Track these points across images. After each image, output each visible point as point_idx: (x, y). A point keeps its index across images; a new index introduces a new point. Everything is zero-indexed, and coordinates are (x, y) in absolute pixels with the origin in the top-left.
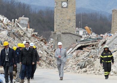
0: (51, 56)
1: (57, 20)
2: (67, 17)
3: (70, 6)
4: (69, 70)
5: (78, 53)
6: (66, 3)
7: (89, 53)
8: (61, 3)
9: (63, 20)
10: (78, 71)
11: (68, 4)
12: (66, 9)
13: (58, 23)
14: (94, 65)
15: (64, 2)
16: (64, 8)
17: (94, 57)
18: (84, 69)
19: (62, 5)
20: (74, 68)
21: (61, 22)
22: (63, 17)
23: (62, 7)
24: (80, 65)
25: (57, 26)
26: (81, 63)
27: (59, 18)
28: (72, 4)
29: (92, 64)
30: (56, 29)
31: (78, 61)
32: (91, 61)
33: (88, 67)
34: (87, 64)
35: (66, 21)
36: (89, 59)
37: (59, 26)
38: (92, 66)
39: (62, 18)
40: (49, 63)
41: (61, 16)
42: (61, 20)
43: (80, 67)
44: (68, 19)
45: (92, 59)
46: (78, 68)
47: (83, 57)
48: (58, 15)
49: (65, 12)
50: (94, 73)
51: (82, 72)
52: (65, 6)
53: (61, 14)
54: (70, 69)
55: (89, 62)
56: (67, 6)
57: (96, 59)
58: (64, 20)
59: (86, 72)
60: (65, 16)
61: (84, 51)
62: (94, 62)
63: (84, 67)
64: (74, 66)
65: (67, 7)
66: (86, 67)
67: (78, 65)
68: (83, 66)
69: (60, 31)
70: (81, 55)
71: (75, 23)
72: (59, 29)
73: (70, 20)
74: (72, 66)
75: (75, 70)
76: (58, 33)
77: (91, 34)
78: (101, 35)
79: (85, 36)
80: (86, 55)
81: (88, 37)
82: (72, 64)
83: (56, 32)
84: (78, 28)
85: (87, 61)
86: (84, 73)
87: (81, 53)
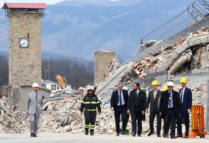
0: (9, 115)
1: (13, 66)
2: (28, 63)
3: (32, 45)
4: (45, 129)
5: (55, 106)
6: (26, 40)
7: (73, 104)
9: (21, 67)
10: (58, 130)
11: (29, 41)
12: (27, 49)
13: (14, 72)
15: (24, 38)
16: (24, 48)
18: (67, 127)
19: (20, 43)
20: (52, 125)
21: (19, 70)
22: (21, 61)
23: (21, 47)
24: (61, 121)
25: (13, 76)
26: (62, 119)
27: (16, 64)
28: (36, 42)
29: (79, 119)
30: (12, 81)
31: (57, 116)
32: (77, 115)
33: (73, 123)
34: (72, 119)
35: (26, 68)
36: (74, 111)
37: (16, 75)
38: (78, 123)
39: (20, 64)
40: (8, 125)
41: (19, 60)
42: (19, 66)
43: (60, 123)
44: (30, 65)
45: (79, 112)
46: (59, 125)
47: (65, 111)
48: (14, 59)
49: (25, 54)
50: (83, 131)
51: (65, 131)
52: (25, 45)
53: (19, 57)
54: (46, 128)
55: (75, 116)
56: (28, 45)
58: (24, 66)
59: (70, 130)
60: (25, 60)
61: (64, 102)
63: (67, 124)
64: (52, 123)
65: (27, 47)
66: (70, 124)
67: (57, 121)
68: (65, 122)
69: (18, 84)
70: (60, 108)
71: (41, 71)
72: (16, 81)
73: (32, 66)
74: (49, 123)
75: (53, 129)
76: (15, 86)
77: (66, 87)
78: (81, 88)
79: (57, 90)
80: (69, 107)
81: (61, 91)
82: (49, 120)
83: (11, 85)
84: (44, 80)
85: (71, 115)
86: (68, 132)
87: (60, 105)
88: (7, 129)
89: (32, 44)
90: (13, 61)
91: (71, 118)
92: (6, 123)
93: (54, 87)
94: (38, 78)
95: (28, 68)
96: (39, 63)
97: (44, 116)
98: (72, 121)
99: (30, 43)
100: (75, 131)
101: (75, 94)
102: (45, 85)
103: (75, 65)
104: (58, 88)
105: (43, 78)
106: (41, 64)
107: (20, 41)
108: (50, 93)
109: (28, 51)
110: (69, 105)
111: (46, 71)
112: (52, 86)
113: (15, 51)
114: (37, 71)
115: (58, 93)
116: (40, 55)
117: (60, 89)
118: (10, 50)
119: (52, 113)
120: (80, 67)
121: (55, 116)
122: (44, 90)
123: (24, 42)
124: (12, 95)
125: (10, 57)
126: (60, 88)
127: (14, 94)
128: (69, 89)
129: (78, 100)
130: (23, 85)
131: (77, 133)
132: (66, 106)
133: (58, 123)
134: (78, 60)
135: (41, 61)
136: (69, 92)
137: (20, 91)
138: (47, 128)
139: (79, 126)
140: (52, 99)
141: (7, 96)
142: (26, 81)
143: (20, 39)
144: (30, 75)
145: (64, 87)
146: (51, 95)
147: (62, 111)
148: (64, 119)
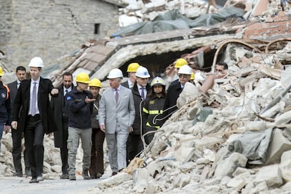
4: (185, 177)
18: (269, 172)
20: (210, 164)
33: (287, 158)
34: (285, 141)
43: (243, 158)
46: (237, 164)
51: (262, 186)
54: (190, 171)
61: (245, 76)
63: (269, 159)
64: (210, 155)
66: (279, 161)
67: (232, 149)
68: (261, 153)
70: (231, 99)
74: (198, 153)
75: (217, 177)
85: (282, 129)
86: (273, 191)
87: (228, 87)
91: (281, 139)
98: (286, 148)
121: (218, 130)
133: (235, 156)
138: (194, 174)
147: (241, 111)
148: (257, 140)
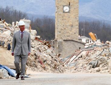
0: (55, 60)
1: (58, 26)
2: (69, 23)
4: (80, 70)
5: (88, 53)
6: (68, 7)
7: (101, 52)
8: (62, 7)
9: (64, 26)
10: (90, 71)
11: (70, 8)
12: (68, 14)
13: (59, 30)
14: (107, 64)
15: (66, 6)
16: (66, 12)
17: (107, 55)
18: (97, 69)
19: (63, 9)
20: (85, 67)
21: (63, 28)
22: (64, 22)
23: (64, 12)
24: (93, 64)
25: (59, 33)
26: (93, 62)
27: (60, 24)
28: (75, 9)
29: (105, 63)
30: (57, 36)
31: (89, 61)
32: (104, 60)
33: (101, 66)
34: (100, 62)
35: (68, 27)
36: (102, 57)
37: (60, 32)
38: (105, 65)
39: (63, 24)
40: (54, 67)
41: (62, 21)
42: (62, 26)
43: (92, 66)
44: (70, 25)
45: (106, 58)
46: (91, 67)
47: (95, 56)
48: (59, 20)
49: (67, 17)
50: (108, 72)
51: (95, 71)
52: (67, 11)
53: (63, 19)
54: (82, 69)
56: (69, 10)
57: (109, 57)
58: (66, 26)
59: (99, 71)
60: (67, 22)
61: (95, 51)
62: (108, 61)
63: (97, 66)
64: (86, 65)
65: (69, 12)
66: (99, 66)
67: (90, 64)
68: (95, 65)
69: (62, 38)
70: (92, 55)
71: (78, 30)
72: (60, 36)
73: (72, 26)
74: (83, 65)
75: (87, 69)
76: (59, 40)
77: (96, 41)
78: (107, 42)
79: (90, 43)
80: (98, 54)
81: (93, 44)
82: (84, 63)
83: (57, 39)
84: (80, 36)
85: (100, 60)
86: (97, 72)
87: (92, 53)
88: (53, 69)
89: (72, 10)
90: (58, 22)
92: (53, 65)
93: (87, 41)
94: (76, 34)
95: (69, 27)
96: (77, 23)
97: (80, 61)
98: (100, 64)
99: (70, 9)
100: (103, 72)
101: (103, 46)
102: (81, 40)
103: (103, 26)
104: (91, 42)
105: (80, 34)
106: (78, 24)
107: (63, 8)
108: (85, 45)
109: (69, 15)
110: (98, 53)
111: (82, 29)
112: (86, 40)
113: (60, 15)
114: (76, 29)
115: (90, 45)
116: (78, 18)
117: (92, 43)
118: (57, 14)
119: (86, 58)
120: (107, 27)
121: (88, 61)
122: (81, 43)
123: (66, 9)
124: (57, 46)
125: (56, 19)
126: (92, 41)
127: (59, 46)
128: (98, 42)
129: (105, 49)
130: (65, 39)
131: (104, 73)
132: (96, 53)
134: (106, 22)
135: (78, 22)
136: (98, 45)
137: (63, 44)
139: (106, 67)
140: (86, 49)
141: (54, 47)
142: (68, 36)
143: (64, 6)
144: (70, 32)
145: (95, 41)
146: (86, 47)
147: (93, 57)
148: (95, 62)
